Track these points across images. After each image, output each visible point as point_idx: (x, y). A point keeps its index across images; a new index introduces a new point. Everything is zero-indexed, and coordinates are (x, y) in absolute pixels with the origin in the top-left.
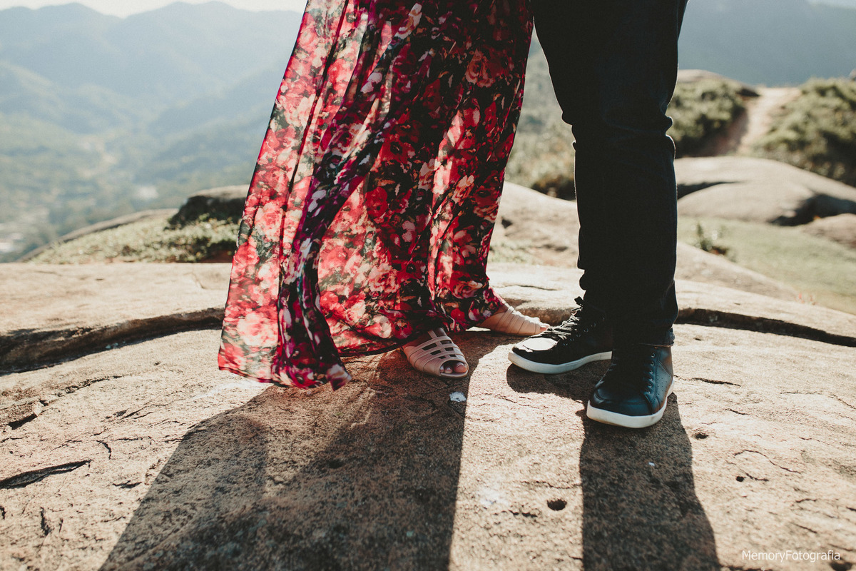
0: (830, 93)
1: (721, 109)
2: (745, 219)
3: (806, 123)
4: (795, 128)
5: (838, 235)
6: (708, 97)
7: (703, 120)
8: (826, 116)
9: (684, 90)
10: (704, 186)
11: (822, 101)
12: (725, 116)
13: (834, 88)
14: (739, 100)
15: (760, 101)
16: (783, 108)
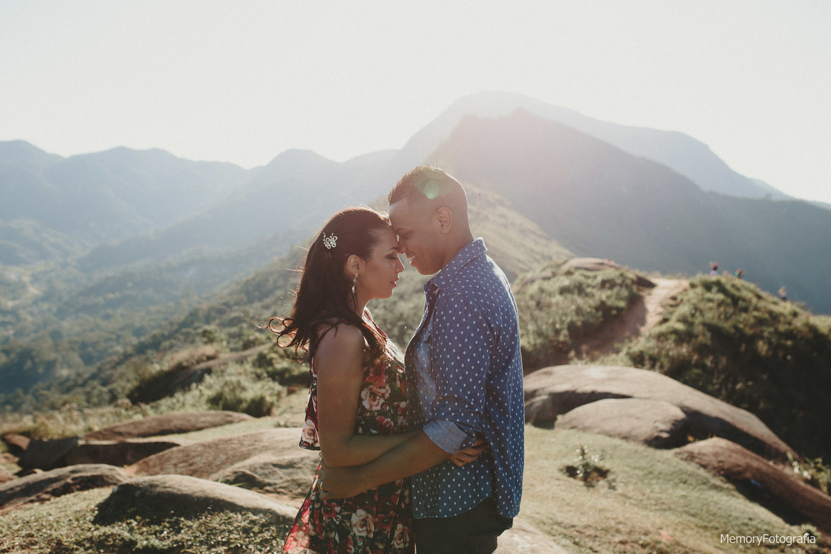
0: (715, 289)
1: (619, 298)
2: (626, 438)
3: (693, 315)
4: (683, 320)
5: (706, 460)
6: (607, 285)
7: (602, 307)
8: (711, 309)
9: (588, 277)
11: (708, 295)
12: (622, 304)
13: (718, 283)
14: (635, 288)
15: (655, 291)
16: (674, 298)
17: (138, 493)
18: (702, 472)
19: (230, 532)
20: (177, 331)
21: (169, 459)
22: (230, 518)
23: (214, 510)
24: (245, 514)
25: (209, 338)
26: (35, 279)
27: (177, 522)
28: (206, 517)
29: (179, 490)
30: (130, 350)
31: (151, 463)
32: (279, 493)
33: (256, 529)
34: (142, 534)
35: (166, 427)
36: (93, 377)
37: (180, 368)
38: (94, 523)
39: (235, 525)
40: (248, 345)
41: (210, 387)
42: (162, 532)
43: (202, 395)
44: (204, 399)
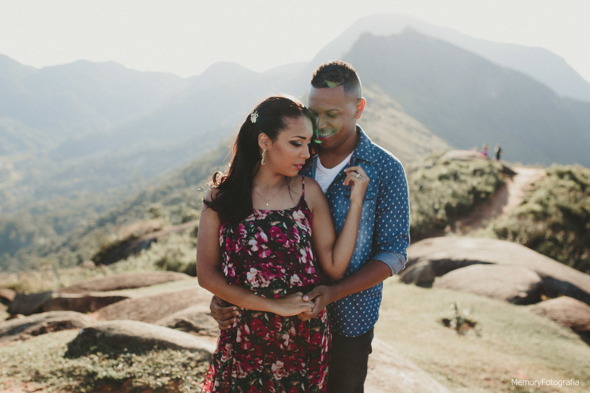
0: (567, 177)
1: (487, 183)
2: (491, 296)
3: (548, 199)
4: (541, 202)
5: (556, 315)
6: (478, 173)
7: (474, 191)
8: (563, 194)
9: (461, 167)
10: (465, 263)
11: (562, 182)
12: (490, 189)
13: (570, 173)
14: (501, 176)
15: (516, 178)
16: (533, 185)
17: (98, 335)
18: (553, 325)
19: (172, 366)
20: (130, 209)
21: (123, 309)
22: (172, 355)
23: (159, 349)
24: (183, 353)
25: (154, 213)
26: (17, 167)
27: (130, 359)
28: (153, 354)
29: (131, 332)
30: (93, 224)
31: (109, 312)
32: (211, 336)
33: (193, 364)
34: (102, 366)
35: (122, 284)
36: (64, 245)
37: (132, 238)
38: (65, 357)
39: (176, 360)
40: (186, 220)
41: (156, 253)
42: (117, 365)
43: (149, 259)
44: (151, 263)
